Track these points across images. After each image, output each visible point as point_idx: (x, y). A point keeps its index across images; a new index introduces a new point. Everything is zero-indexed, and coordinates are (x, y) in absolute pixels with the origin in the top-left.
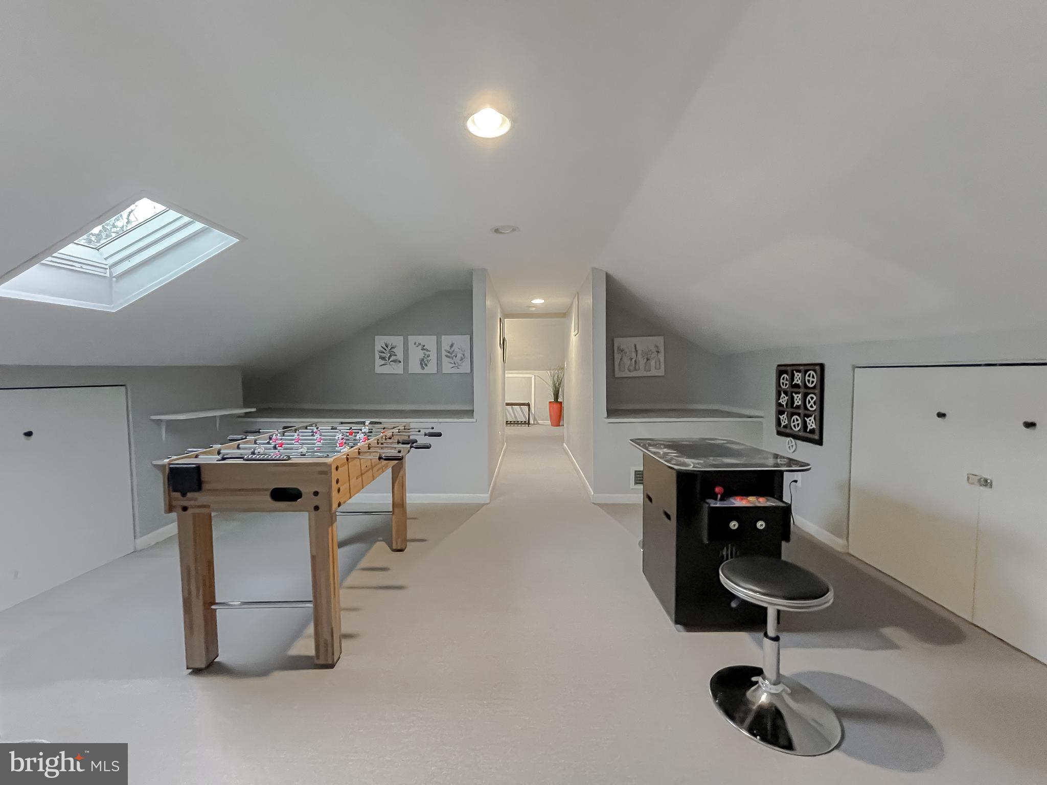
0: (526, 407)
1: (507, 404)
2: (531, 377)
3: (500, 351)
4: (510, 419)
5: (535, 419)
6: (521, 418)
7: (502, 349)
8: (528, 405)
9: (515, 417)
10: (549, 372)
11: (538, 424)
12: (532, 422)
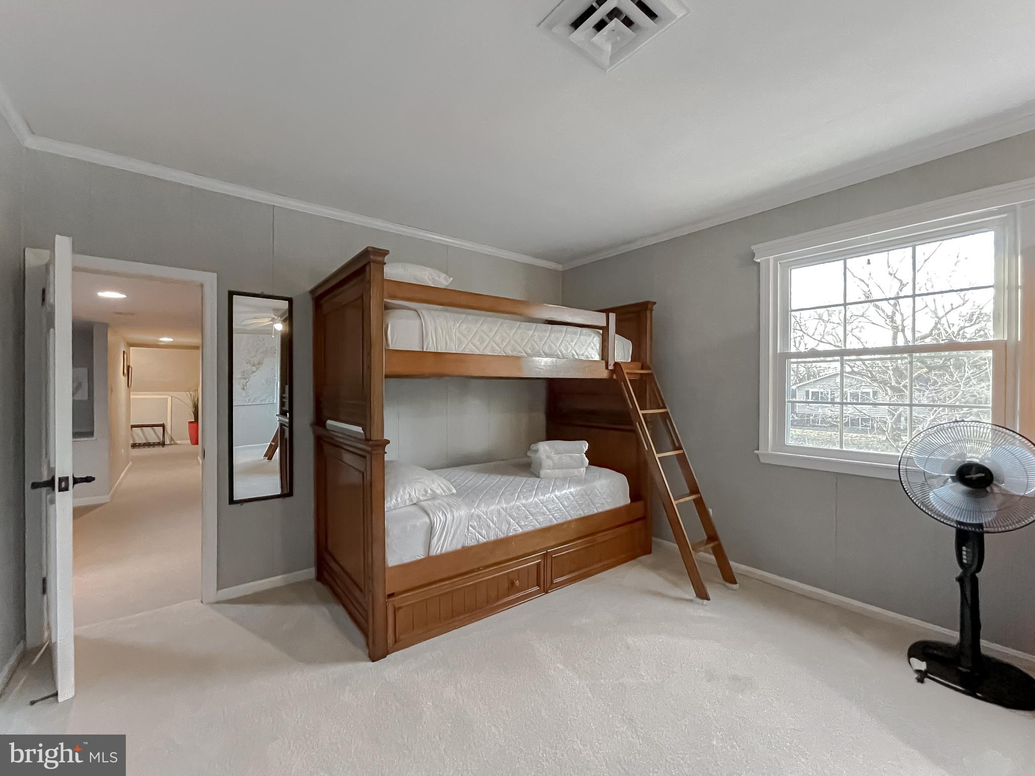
0: (161, 429)
1: (133, 426)
2: (167, 398)
3: (123, 379)
4: (138, 441)
5: (172, 439)
6: (153, 439)
7: (127, 377)
8: (163, 426)
9: (146, 439)
10: (187, 393)
11: (176, 444)
12: (167, 442)
